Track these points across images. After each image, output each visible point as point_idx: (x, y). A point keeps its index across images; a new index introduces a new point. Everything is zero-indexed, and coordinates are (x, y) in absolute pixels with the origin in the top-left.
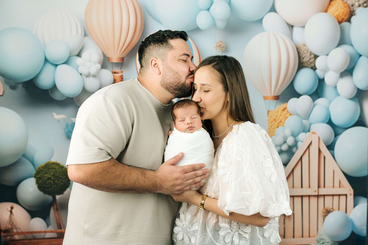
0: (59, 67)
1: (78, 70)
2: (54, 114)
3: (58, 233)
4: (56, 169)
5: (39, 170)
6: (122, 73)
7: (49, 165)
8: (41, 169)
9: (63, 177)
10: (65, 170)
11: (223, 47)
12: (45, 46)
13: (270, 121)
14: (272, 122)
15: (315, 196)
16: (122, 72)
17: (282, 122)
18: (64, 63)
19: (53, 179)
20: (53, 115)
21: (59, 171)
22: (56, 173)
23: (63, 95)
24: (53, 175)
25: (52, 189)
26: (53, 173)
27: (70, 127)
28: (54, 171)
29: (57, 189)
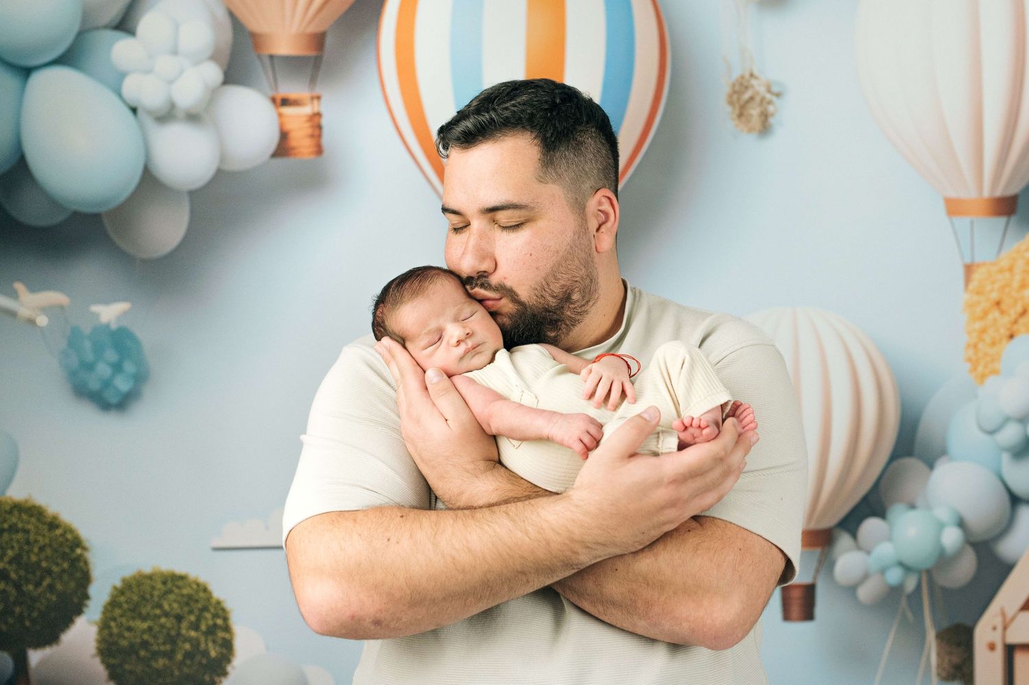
0: (38, 79)
1: (119, 94)
2: (19, 287)
4: (26, 531)
6: (315, 102)
9: (55, 569)
10: (63, 535)
13: (979, 310)
14: (985, 313)
16: (319, 98)
18: (58, 61)
19: (13, 575)
21: (42, 541)
22: (28, 552)
23: (54, 203)
24: (16, 560)
25: (11, 620)
26: (17, 550)
27: (87, 345)
28: (18, 541)
29: (33, 621)
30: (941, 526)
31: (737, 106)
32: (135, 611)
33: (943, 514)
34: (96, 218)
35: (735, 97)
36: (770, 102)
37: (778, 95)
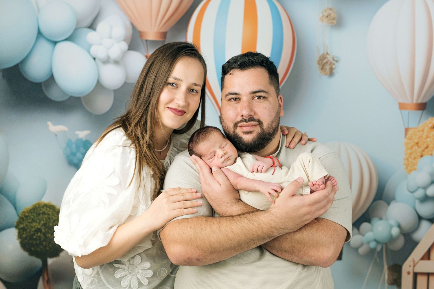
0: (59, 45)
1: (89, 53)
2: (49, 123)
4: (49, 214)
5: (23, 216)
7: (38, 207)
8: (27, 214)
11: (333, 19)
12: (39, 10)
13: (410, 146)
14: (412, 147)
17: (430, 149)
18: (67, 40)
19: (43, 231)
20: (48, 126)
22: (49, 222)
23: (63, 93)
24: (45, 225)
25: (42, 247)
26: (45, 222)
27: (74, 146)
28: (45, 218)
29: (50, 248)
30: (391, 227)
31: (321, 65)
33: (392, 222)
34: (79, 99)
35: (320, 62)
36: (334, 64)
37: (337, 61)
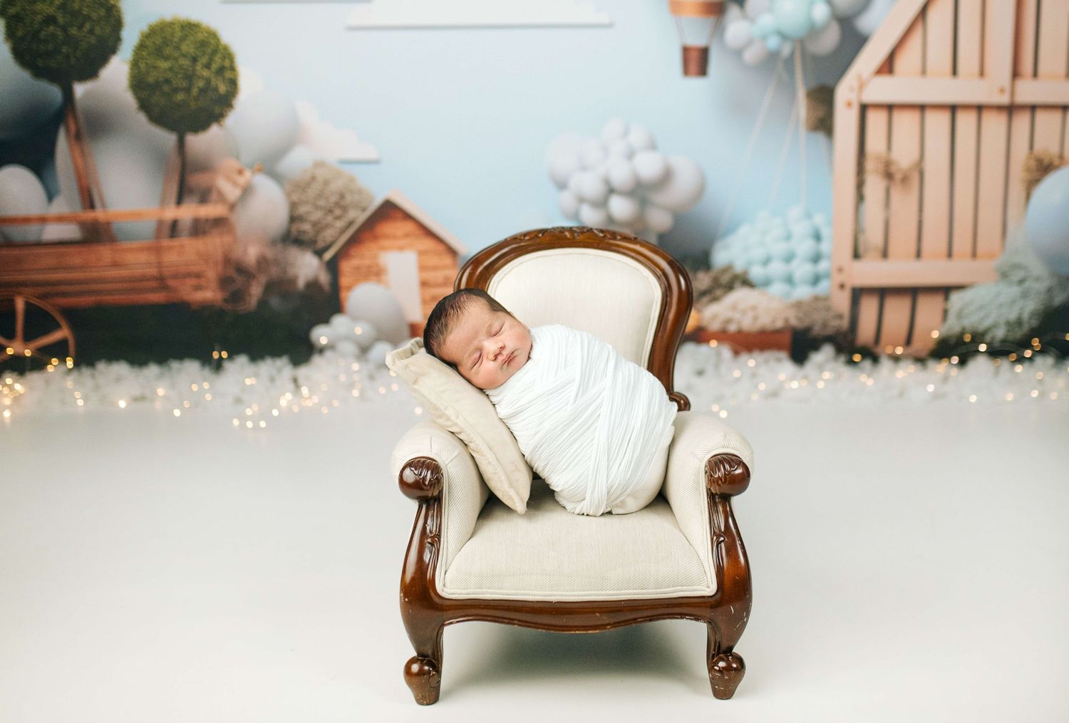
3: (84, 225)
9: (94, 16)
15: (999, 108)
25: (59, 58)
29: (78, 59)
30: (812, 2)
32: (159, 52)
